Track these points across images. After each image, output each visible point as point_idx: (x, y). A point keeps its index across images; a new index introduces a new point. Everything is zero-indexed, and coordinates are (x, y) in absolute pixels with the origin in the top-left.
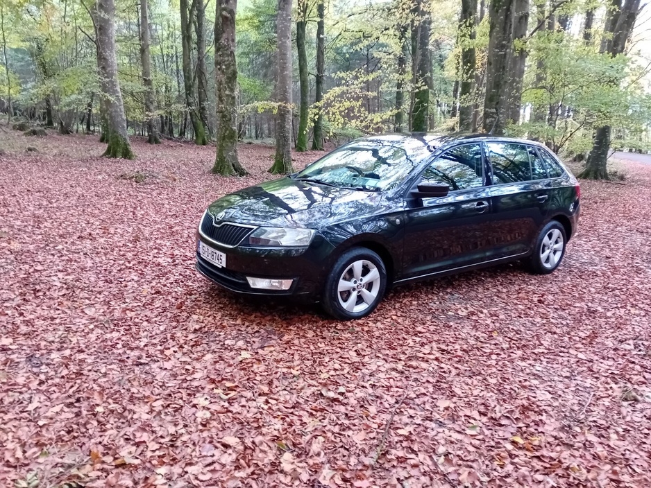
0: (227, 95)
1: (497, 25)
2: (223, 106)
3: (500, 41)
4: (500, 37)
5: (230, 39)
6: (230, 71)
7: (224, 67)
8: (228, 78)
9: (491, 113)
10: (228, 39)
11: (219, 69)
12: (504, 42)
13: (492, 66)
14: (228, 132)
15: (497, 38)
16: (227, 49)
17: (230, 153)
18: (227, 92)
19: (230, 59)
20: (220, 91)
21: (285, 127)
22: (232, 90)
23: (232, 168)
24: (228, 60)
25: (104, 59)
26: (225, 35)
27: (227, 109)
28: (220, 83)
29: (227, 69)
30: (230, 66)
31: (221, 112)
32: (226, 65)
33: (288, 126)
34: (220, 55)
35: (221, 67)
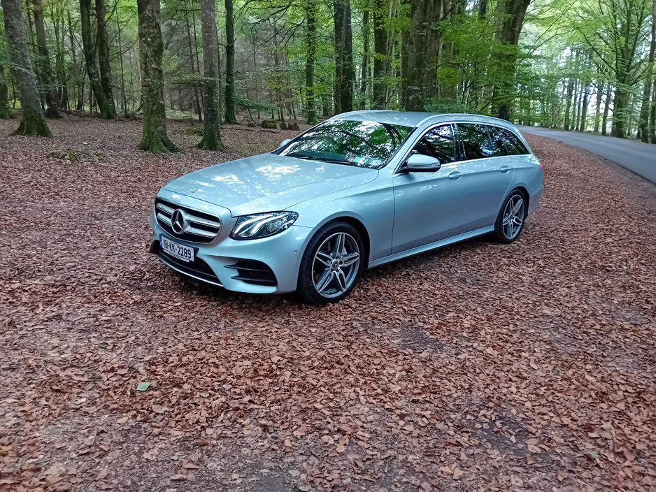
0: (154, 69)
1: (418, 7)
2: (150, 80)
3: (421, 23)
4: (421, 18)
5: (155, 11)
6: (156, 44)
7: (149, 39)
8: (154, 51)
9: (413, 90)
10: (152, 10)
11: (144, 42)
12: (424, 24)
13: (414, 46)
14: (155, 106)
15: (418, 20)
16: (152, 21)
17: (159, 129)
18: (153, 66)
19: (156, 32)
20: (146, 64)
21: (212, 101)
22: (159, 63)
23: (162, 143)
24: (154, 32)
25: (12, 27)
26: (149, 7)
27: (153, 83)
28: (146, 56)
29: (153, 41)
30: (156, 39)
31: (148, 86)
32: (151, 38)
33: (215, 101)
34: (145, 27)
35: (146, 40)
